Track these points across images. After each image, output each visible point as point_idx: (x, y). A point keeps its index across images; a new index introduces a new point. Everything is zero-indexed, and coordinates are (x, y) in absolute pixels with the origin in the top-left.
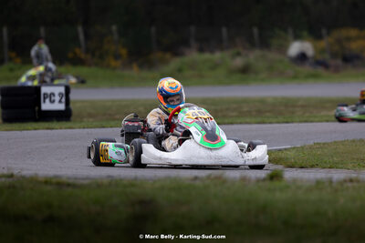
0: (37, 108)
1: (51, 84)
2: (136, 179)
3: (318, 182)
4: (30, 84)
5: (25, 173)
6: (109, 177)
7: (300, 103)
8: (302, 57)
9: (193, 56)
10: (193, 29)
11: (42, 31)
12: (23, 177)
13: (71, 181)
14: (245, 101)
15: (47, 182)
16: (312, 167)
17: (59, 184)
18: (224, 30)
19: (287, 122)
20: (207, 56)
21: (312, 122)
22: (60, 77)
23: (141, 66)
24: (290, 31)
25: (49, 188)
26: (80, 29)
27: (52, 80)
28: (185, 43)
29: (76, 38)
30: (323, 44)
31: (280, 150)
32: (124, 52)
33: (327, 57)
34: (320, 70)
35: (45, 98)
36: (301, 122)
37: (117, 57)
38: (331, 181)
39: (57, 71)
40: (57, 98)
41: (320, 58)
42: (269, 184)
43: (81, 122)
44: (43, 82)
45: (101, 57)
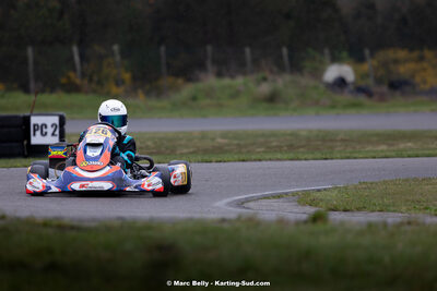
0: (26, 142)
2: (152, 220)
3: (370, 225)
6: (120, 218)
7: (340, 137)
8: (341, 82)
9: (210, 81)
10: (209, 48)
11: (30, 52)
12: (18, 219)
13: (75, 223)
14: (273, 134)
15: (46, 224)
16: (359, 209)
17: (61, 227)
18: (248, 51)
19: (326, 159)
20: (227, 81)
21: (355, 158)
23: (147, 94)
24: (327, 51)
25: (49, 231)
26: (75, 49)
28: (202, 66)
29: (71, 58)
30: (366, 67)
31: (319, 190)
32: (127, 76)
33: (370, 82)
34: (362, 98)
35: (35, 131)
36: (342, 158)
37: (119, 83)
38: (385, 224)
40: (50, 130)
41: (362, 83)
42: (311, 227)
45: (100, 83)
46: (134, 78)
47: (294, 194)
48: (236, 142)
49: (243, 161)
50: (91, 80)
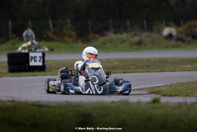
0: (27, 65)
1: (35, 51)
2: (81, 103)
3: (179, 104)
4: (23, 51)
5: (21, 100)
6: (66, 102)
7: (169, 61)
8: (170, 36)
9: (111, 36)
10: (111, 21)
11: (30, 22)
12: (20, 102)
13: (46, 104)
14: (139, 60)
15: (33, 104)
16: (176, 96)
17: (39, 106)
18: (128, 22)
19: (162, 72)
20: (119, 36)
21: (175, 71)
22: (39, 47)
23: (83, 41)
24: (164, 22)
25: (34, 108)
26: (50, 22)
27: (36, 49)
28: (107, 29)
29: (48, 26)
30: (181, 29)
31: (158, 87)
32: (74, 34)
33: (183, 35)
34: (180, 43)
35: (31, 59)
36: (170, 71)
37: (70, 37)
38: (186, 104)
39: (38, 44)
40: (38, 59)
41: (180, 36)
42: (152, 105)
43: (51, 72)
44: (30, 50)
45: (62, 37)
46: (77, 35)
47: (147, 88)
48: (122, 64)
49: (125, 73)
50: (57, 36)
